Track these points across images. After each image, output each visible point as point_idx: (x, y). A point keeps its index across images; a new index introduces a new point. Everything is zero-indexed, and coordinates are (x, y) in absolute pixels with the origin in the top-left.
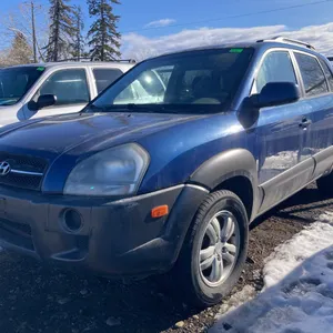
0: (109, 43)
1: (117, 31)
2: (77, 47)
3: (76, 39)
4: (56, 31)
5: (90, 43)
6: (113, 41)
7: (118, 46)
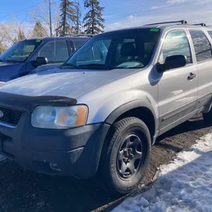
0: (97, 26)
1: (102, 17)
2: (77, 28)
3: (76, 23)
4: (64, 18)
5: (85, 26)
6: (100, 24)
7: (103, 27)
